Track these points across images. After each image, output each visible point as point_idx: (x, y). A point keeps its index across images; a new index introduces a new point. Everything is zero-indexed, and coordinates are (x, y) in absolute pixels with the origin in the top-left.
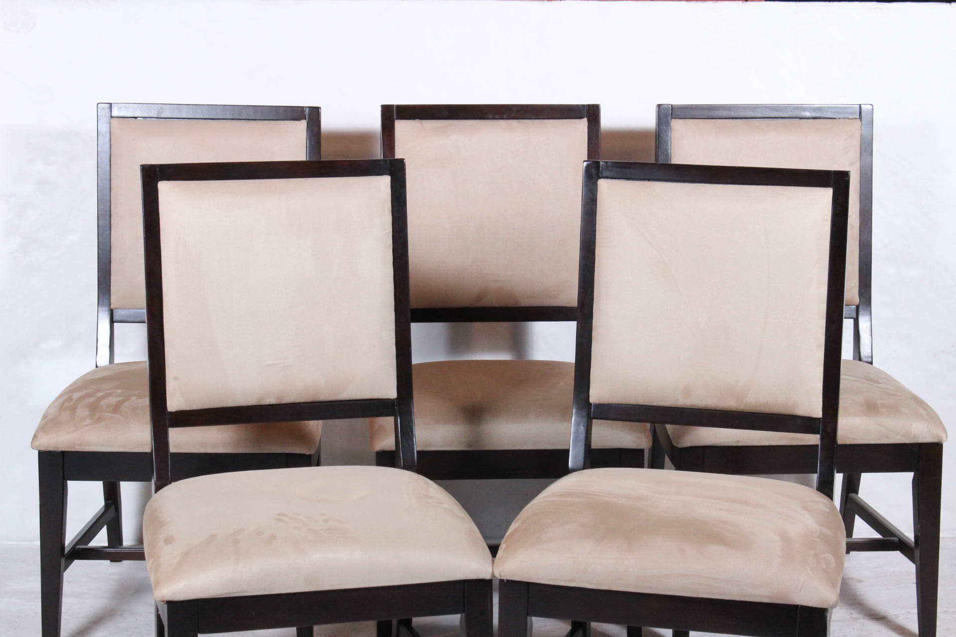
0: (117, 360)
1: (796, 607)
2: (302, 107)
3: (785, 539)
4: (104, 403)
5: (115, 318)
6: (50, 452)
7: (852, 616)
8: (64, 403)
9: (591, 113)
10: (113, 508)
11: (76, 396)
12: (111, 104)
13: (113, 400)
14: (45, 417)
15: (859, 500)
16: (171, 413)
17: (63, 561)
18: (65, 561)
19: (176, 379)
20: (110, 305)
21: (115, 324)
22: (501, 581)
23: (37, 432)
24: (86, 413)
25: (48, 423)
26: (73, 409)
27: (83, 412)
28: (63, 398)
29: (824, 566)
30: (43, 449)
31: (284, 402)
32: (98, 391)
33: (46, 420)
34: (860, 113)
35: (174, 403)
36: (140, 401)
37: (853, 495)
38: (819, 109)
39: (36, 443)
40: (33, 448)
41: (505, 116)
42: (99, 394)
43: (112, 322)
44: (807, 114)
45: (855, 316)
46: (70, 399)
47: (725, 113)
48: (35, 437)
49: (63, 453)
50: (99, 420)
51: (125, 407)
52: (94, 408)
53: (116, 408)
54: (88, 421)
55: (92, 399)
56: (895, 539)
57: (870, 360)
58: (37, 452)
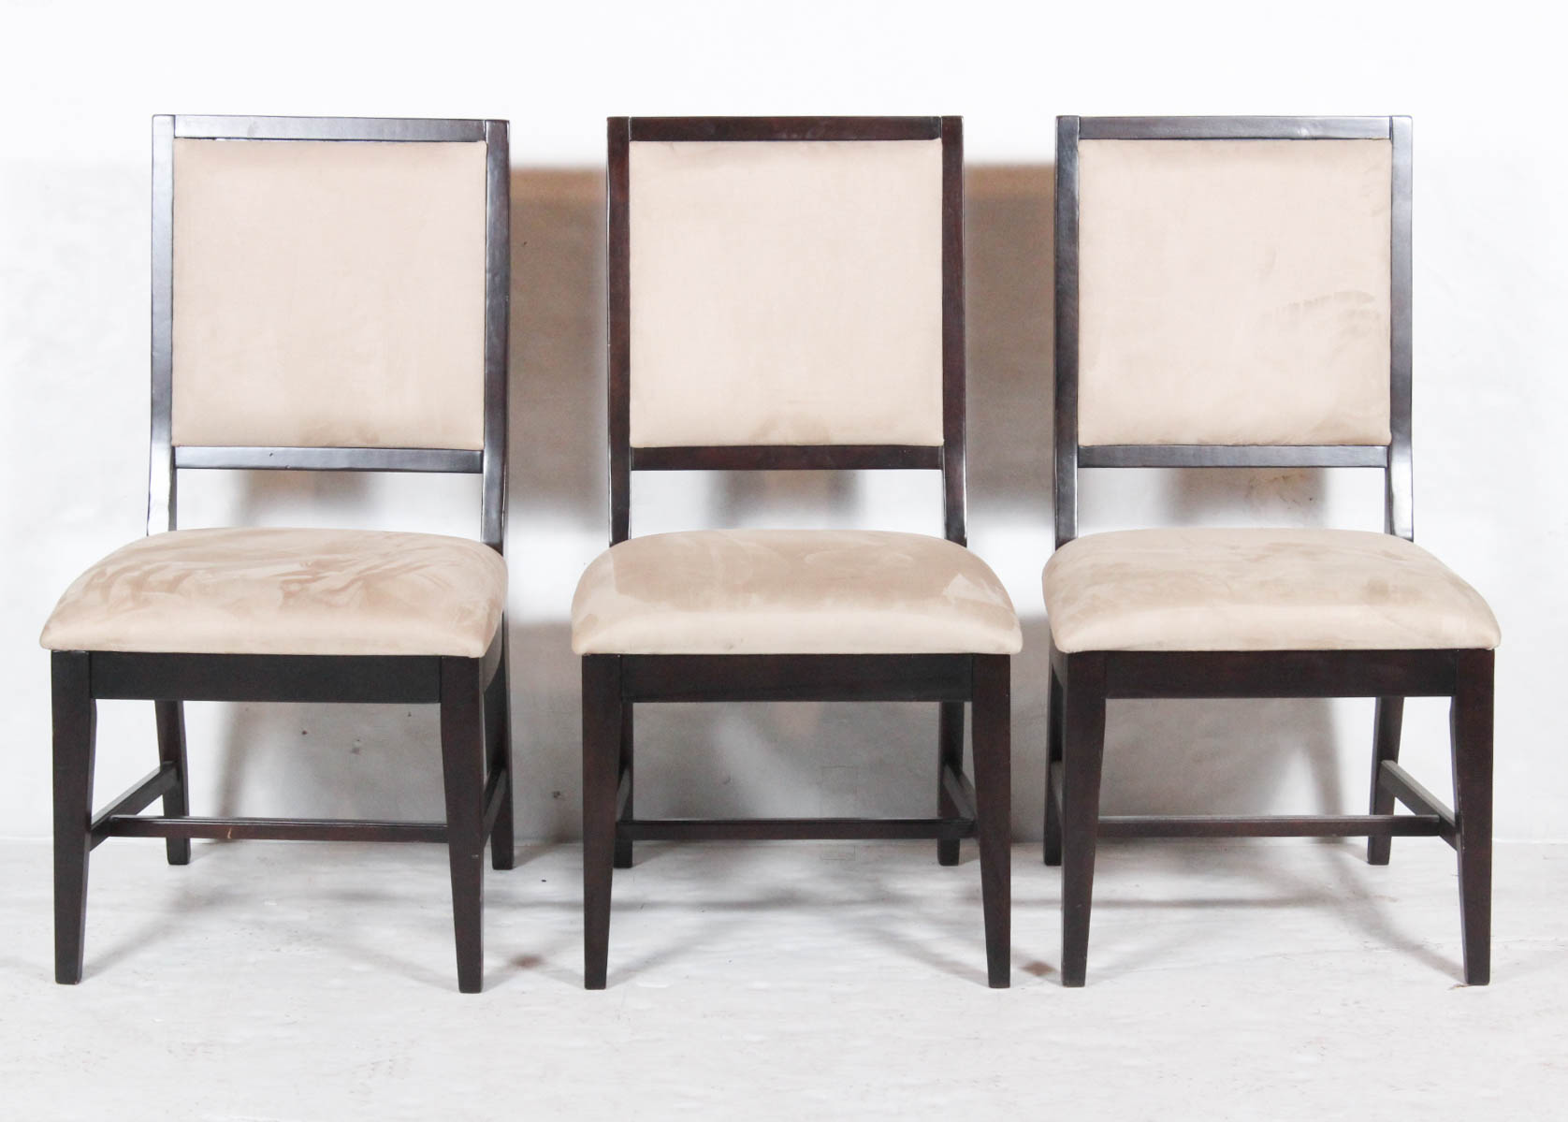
2: (480, 121)
4: (151, 579)
5: (178, 462)
6: (68, 653)
8: (92, 579)
9: (949, 131)
10: (173, 772)
11: (110, 570)
12: (174, 116)
13: (169, 575)
14: (61, 601)
15: (1399, 772)
17: (88, 838)
18: (92, 836)
20: (171, 439)
21: (179, 471)
23: (49, 621)
24: (126, 592)
25: (66, 609)
26: (106, 587)
27: (119, 590)
28: (93, 573)
30: (59, 647)
32: (148, 563)
33: (61, 606)
34: (1391, 129)
37: (1388, 763)
38: (1324, 123)
39: (48, 640)
40: (43, 647)
41: (808, 135)
42: (147, 568)
43: (174, 467)
44: (1304, 132)
45: (1386, 465)
46: (102, 574)
47: (1167, 131)
48: (46, 628)
49: (90, 654)
50: (146, 603)
51: (186, 584)
52: (139, 585)
53: (173, 586)
54: (129, 605)
55: (136, 574)
56: (1436, 816)
57: (1410, 535)
58: (50, 652)
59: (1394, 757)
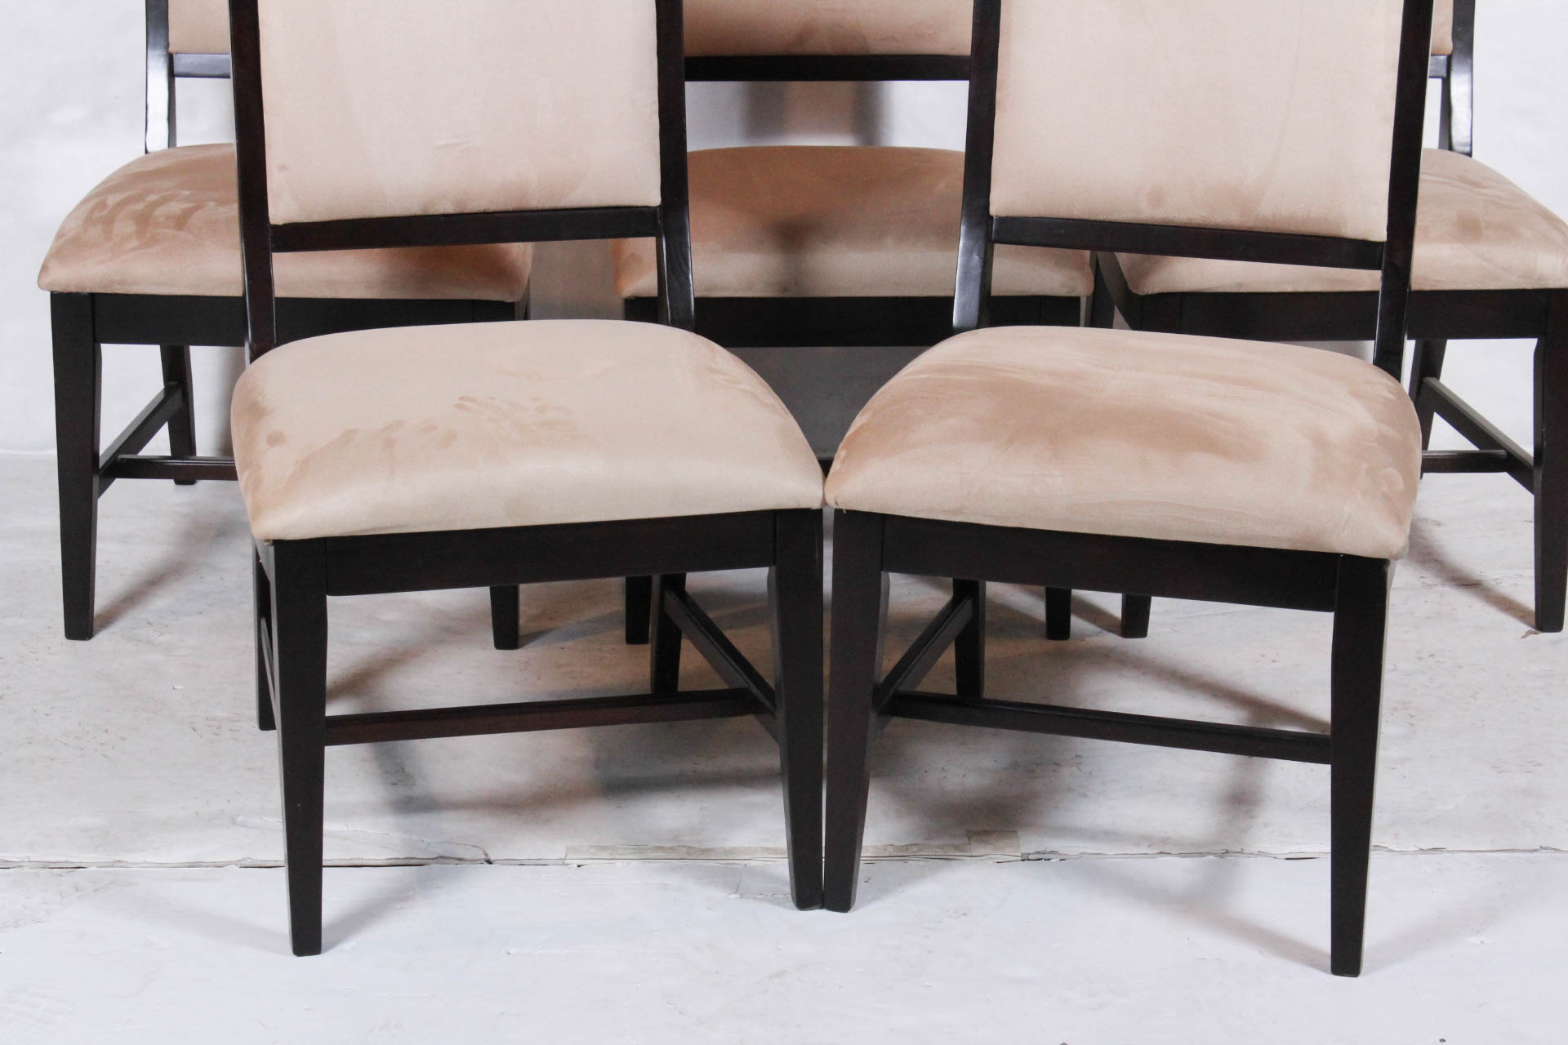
0: (181, 142)
1: (1335, 556)
3: (1320, 443)
4: (160, 212)
5: (178, 69)
6: (70, 295)
7: (1424, 580)
8: (93, 210)
10: (178, 396)
11: (112, 200)
13: (176, 207)
14: (60, 235)
15: (1441, 389)
16: (276, 227)
17: (96, 480)
18: (100, 478)
19: (283, 168)
20: (168, 45)
21: (177, 80)
22: (838, 512)
23: (47, 260)
24: (131, 228)
25: (67, 246)
26: (108, 222)
27: (124, 227)
28: (92, 203)
29: (1385, 489)
30: (58, 289)
31: (467, 211)
32: (150, 192)
33: (62, 241)
35: (281, 209)
36: (221, 209)
37: (1432, 380)
39: (46, 280)
40: (42, 289)
42: (153, 198)
43: (172, 75)
45: (1445, 75)
46: (103, 205)
48: (44, 268)
49: (93, 296)
50: (154, 240)
51: (196, 219)
52: (143, 220)
53: (181, 222)
54: (134, 243)
55: (140, 206)
56: (1502, 452)
57: (1467, 149)
58: (49, 293)
59: (1436, 374)
